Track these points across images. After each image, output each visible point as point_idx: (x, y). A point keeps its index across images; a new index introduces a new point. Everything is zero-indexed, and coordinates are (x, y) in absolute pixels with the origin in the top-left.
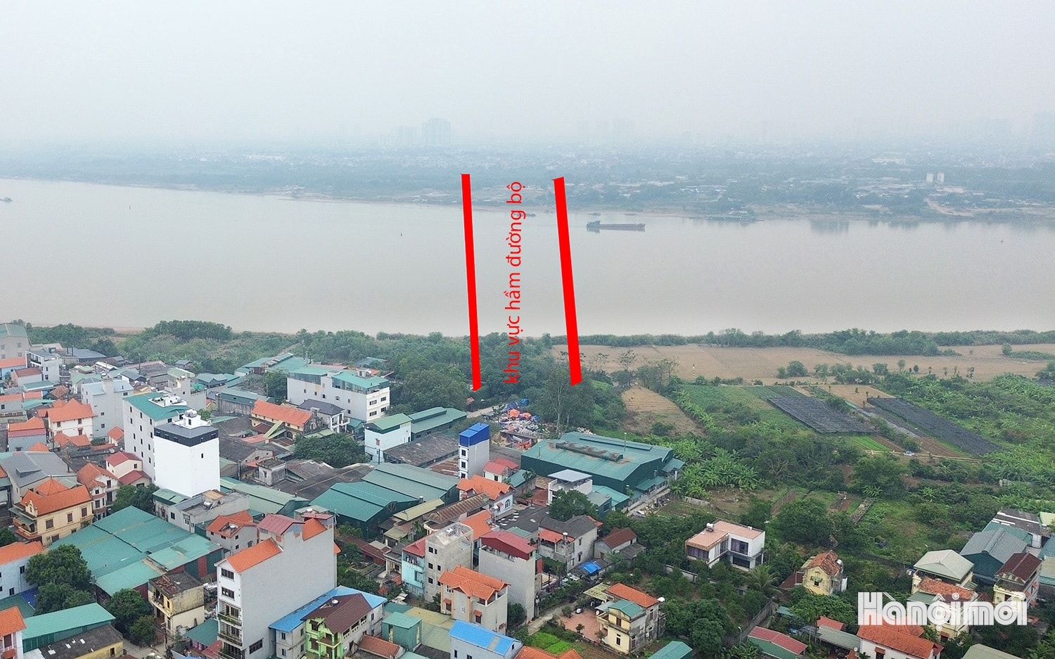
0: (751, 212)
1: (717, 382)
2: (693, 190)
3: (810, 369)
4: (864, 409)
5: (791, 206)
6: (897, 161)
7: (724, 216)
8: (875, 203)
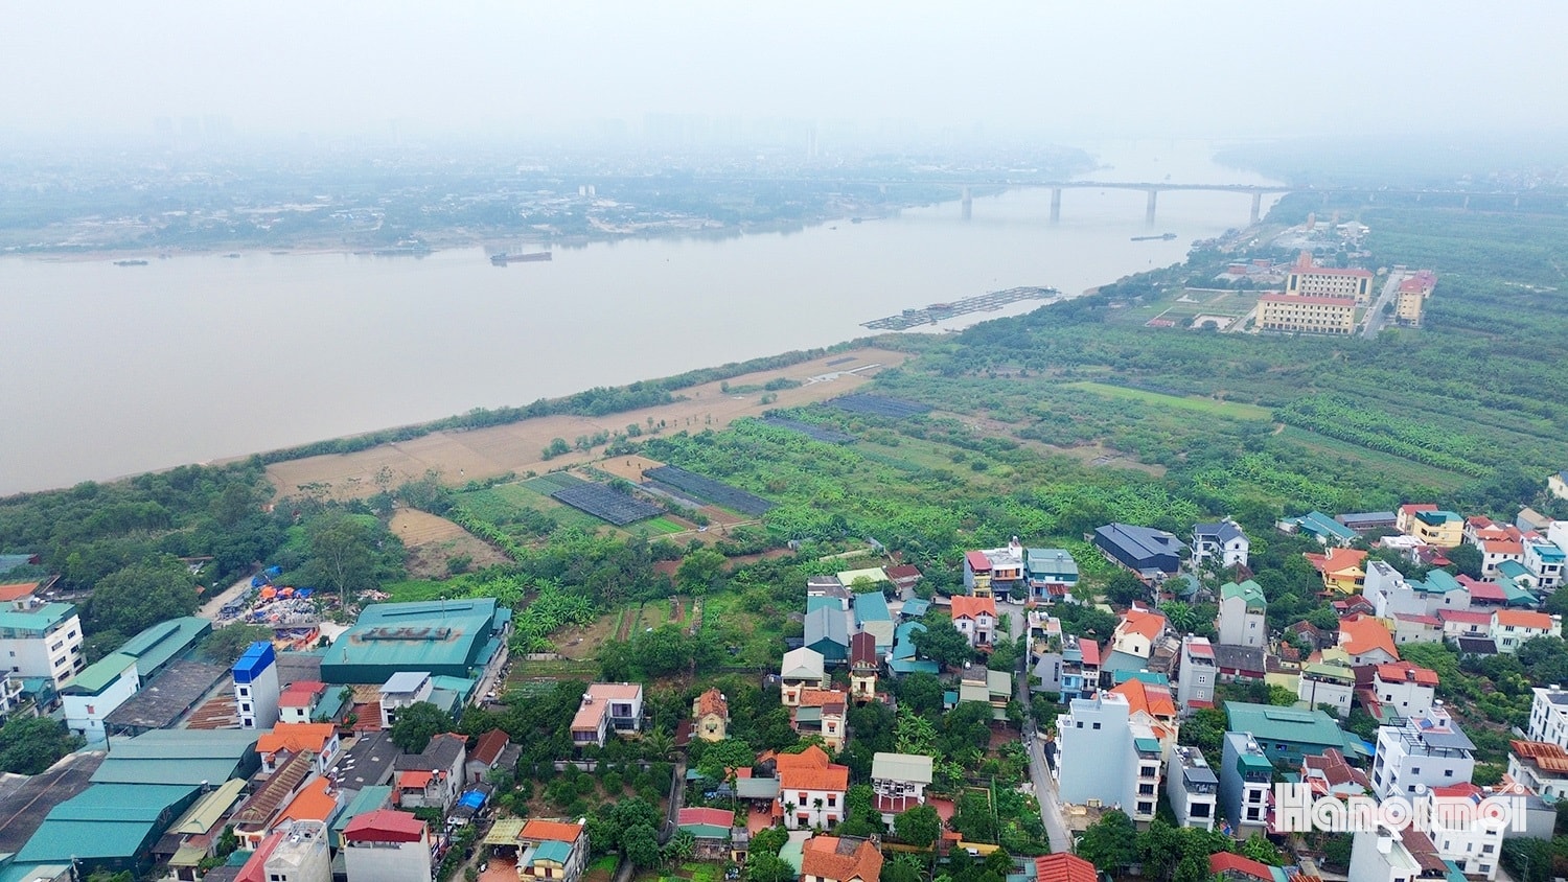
0: (422, 242)
1: (490, 484)
2: (345, 216)
3: (571, 443)
4: (643, 484)
5: (460, 230)
6: (540, 168)
7: (393, 248)
8: (542, 223)
